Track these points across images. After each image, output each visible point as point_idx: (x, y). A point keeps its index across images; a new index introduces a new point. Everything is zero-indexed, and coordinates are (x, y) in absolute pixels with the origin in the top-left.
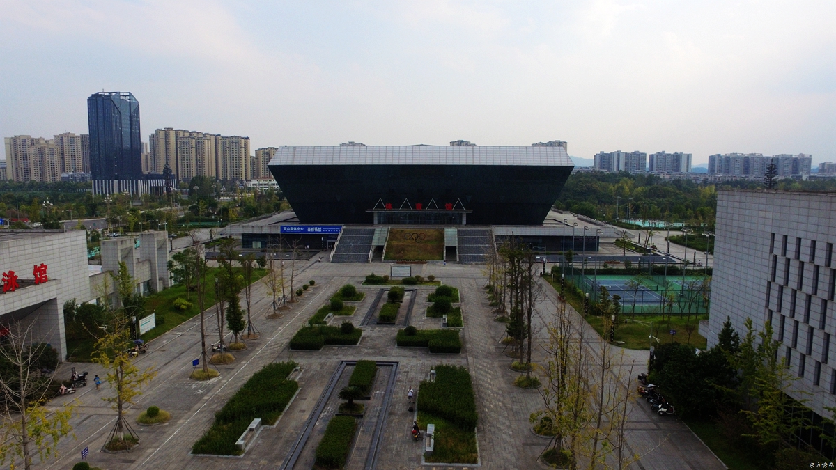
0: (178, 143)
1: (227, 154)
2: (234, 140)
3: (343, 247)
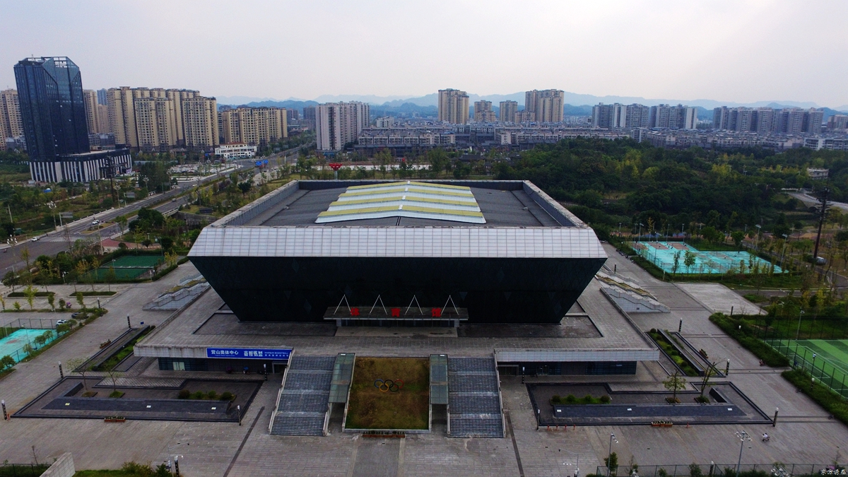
0: (136, 105)
3: (290, 399)
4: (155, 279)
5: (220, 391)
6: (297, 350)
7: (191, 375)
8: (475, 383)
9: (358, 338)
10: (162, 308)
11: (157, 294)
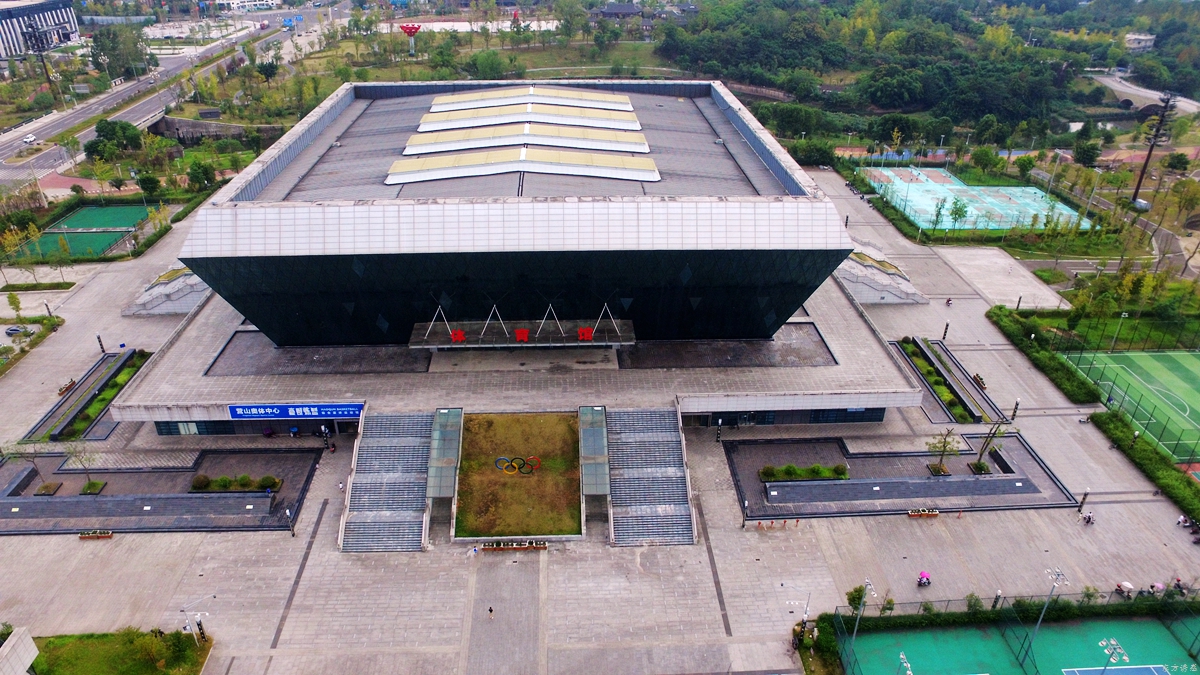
3: (366, 491)
4: (137, 254)
5: (256, 473)
6: (372, 403)
7: (210, 443)
8: (648, 454)
9: (465, 374)
10: (152, 312)
11: (144, 283)
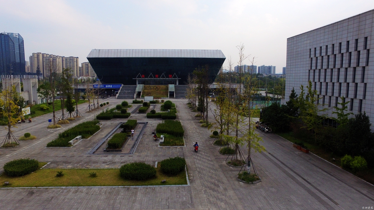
0: (44, 59)
1: (68, 65)
2: (71, 58)
3: (122, 93)
